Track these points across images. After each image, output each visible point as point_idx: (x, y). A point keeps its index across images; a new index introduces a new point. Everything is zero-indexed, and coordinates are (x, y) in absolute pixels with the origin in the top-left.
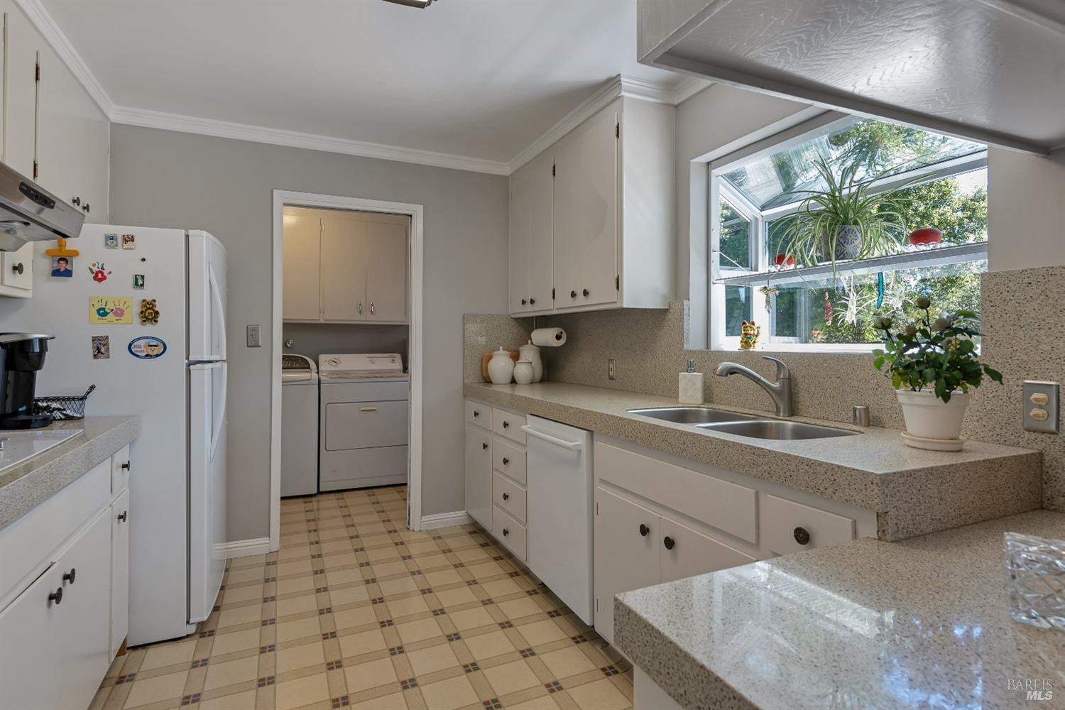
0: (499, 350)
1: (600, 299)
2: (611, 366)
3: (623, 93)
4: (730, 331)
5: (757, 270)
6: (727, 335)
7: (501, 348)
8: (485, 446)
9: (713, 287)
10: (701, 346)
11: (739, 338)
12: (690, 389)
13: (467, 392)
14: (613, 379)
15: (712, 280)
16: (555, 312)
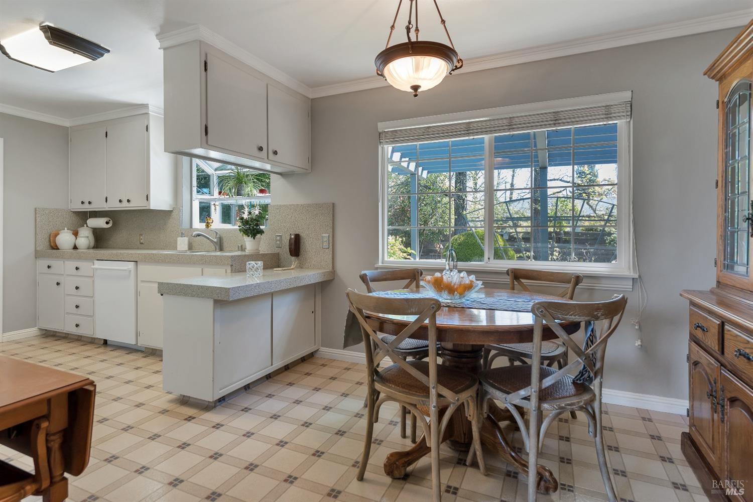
0: (64, 229)
1: (135, 204)
2: (141, 237)
3: (150, 112)
4: (202, 220)
5: (213, 196)
6: (200, 222)
7: (66, 228)
8: (58, 284)
9: (193, 202)
10: (188, 226)
11: (205, 224)
12: (182, 244)
13: (38, 255)
14: (143, 244)
15: (193, 199)
16: (107, 209)
